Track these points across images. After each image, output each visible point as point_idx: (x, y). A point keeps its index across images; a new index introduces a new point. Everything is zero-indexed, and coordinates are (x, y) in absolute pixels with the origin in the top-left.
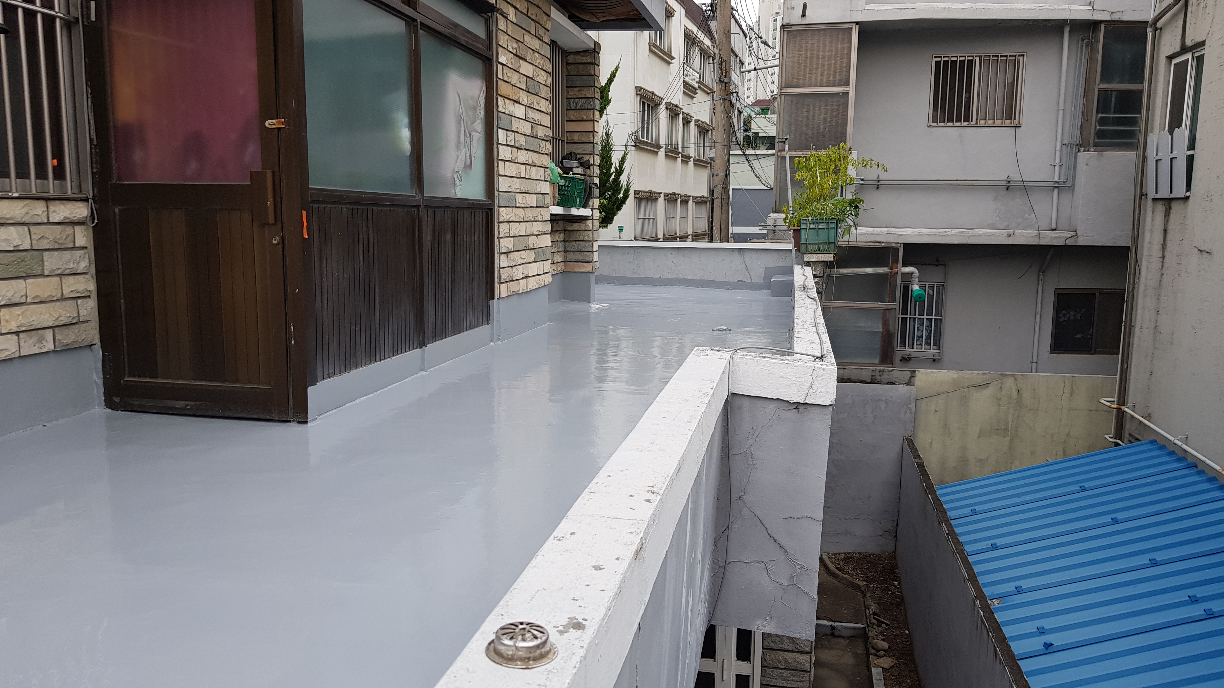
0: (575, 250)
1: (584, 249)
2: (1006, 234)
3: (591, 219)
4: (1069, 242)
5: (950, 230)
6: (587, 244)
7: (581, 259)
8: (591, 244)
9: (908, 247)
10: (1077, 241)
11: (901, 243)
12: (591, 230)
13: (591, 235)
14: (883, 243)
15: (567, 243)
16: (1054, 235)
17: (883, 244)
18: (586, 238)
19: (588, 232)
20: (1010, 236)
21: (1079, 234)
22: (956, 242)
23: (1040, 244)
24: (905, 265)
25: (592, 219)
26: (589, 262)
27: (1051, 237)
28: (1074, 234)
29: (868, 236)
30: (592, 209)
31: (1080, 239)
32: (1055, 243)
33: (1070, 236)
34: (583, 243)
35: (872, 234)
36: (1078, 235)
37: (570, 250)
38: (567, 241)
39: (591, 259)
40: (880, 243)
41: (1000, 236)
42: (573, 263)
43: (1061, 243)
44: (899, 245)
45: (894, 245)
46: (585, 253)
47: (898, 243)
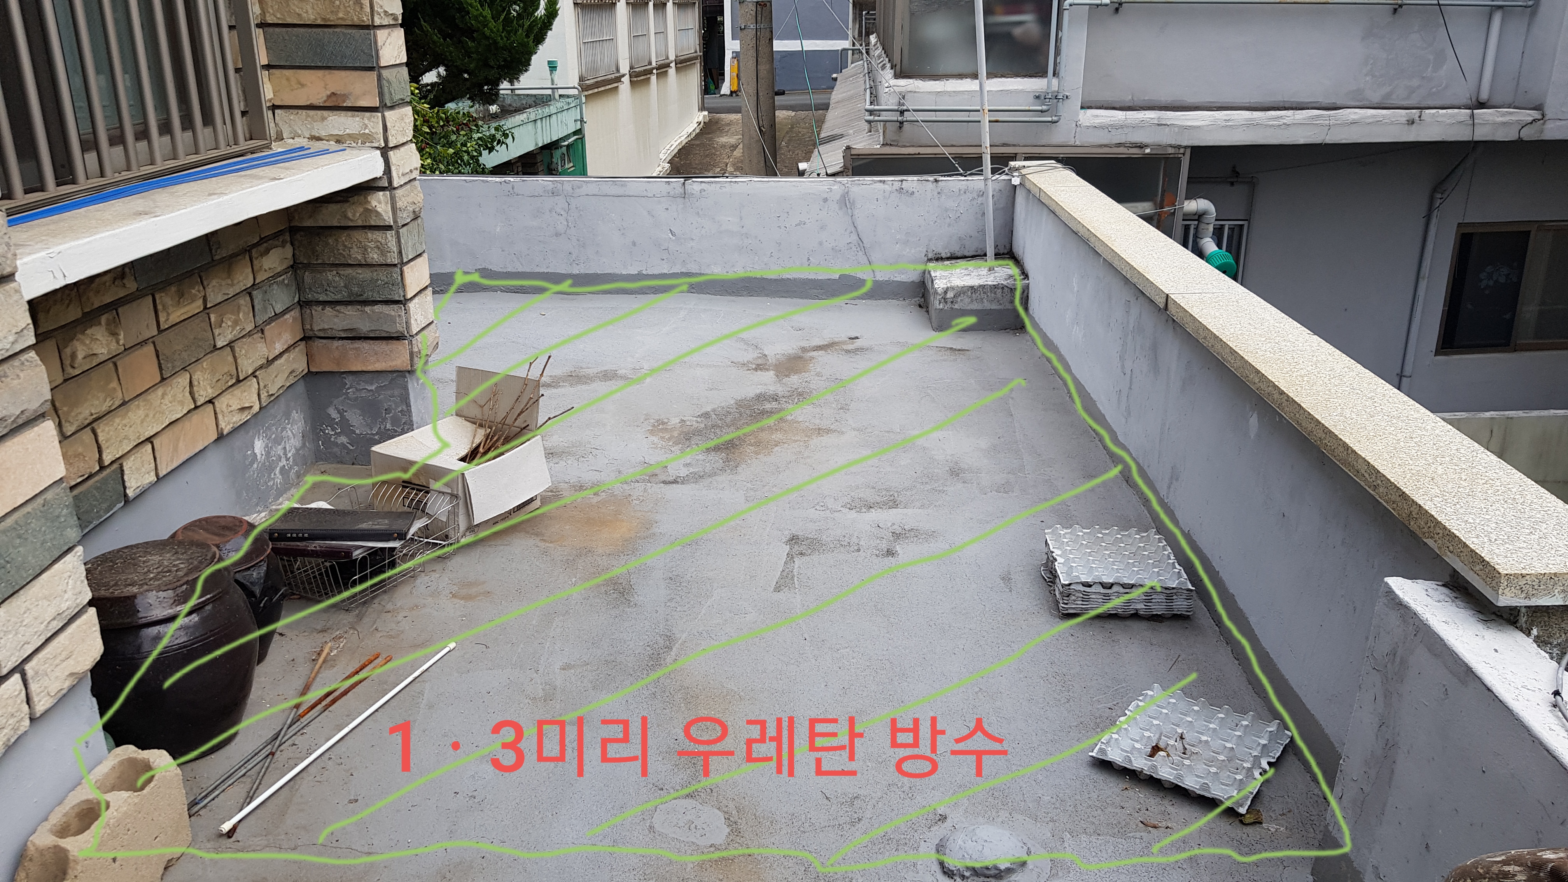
0: (338, 297)
1: (369, 295)
2: (1404, 120)
3: (383, 189)
4: (1528, 134)
5: (1290, 112)
6: (381, 275)
7: (365, 327)
8: (396, 275)
9: (1200, 154)
10: (1542, 131)
11: (1186, 147)
12: (389, 228)
13: (392, 244)
14: (1147, 146)
15: (308, 277)
16: (1500, 119)
17: (1148, 151)
18: (374, 256)
19: (377, 235)
20: (1413, 123)
21: (1549, 115)
22: (1302, 141)
23: (1475, 139)
24: (1189, 197)
25: (390, 188)
26: (398, 338)
27: (1495, 123)
28: (1536, 114)
29: (1114, 132)
30: (385, 151)
31: (1550, 125)
32: (1501, 136)
33: (1531, 119)
34: (364, 274)
35: (1122, 127)
36: (1547, 118)
37: (322, 298)
38: (307, 266)
39: (400, 327)
40: (1141, 146)
41: (1392, 123)
42: (336, 343)
43: (1510, 135)
44: (1182, 151)
45: (1171, 151)
46: (378, 308)
47: (1179, 147)
